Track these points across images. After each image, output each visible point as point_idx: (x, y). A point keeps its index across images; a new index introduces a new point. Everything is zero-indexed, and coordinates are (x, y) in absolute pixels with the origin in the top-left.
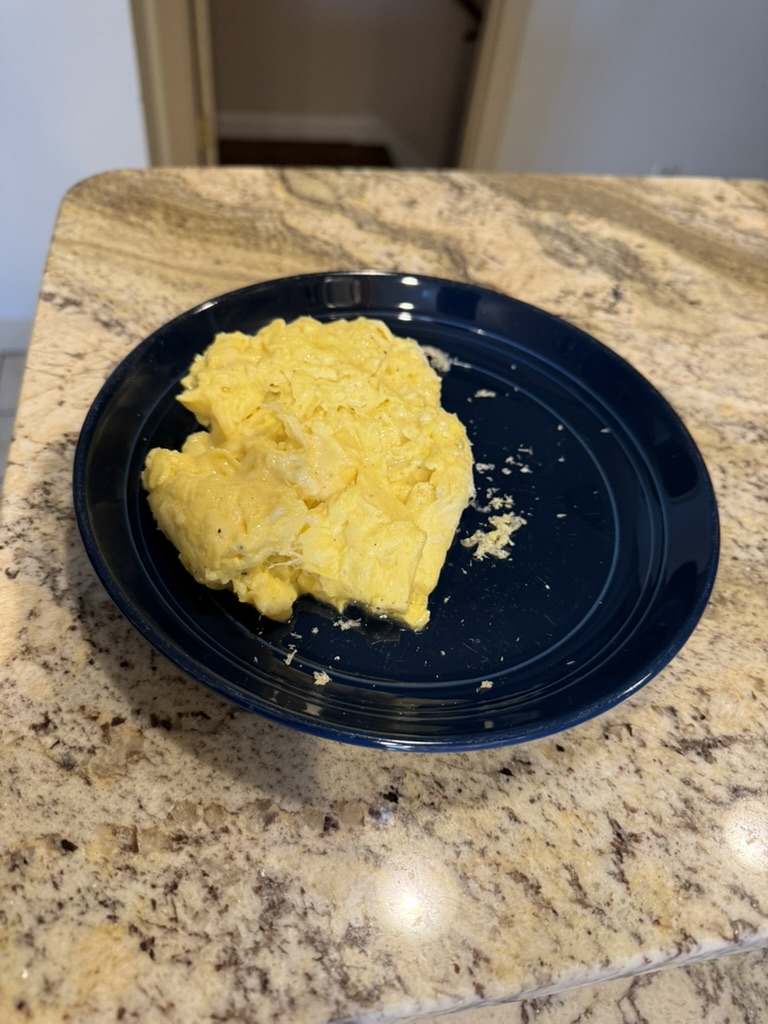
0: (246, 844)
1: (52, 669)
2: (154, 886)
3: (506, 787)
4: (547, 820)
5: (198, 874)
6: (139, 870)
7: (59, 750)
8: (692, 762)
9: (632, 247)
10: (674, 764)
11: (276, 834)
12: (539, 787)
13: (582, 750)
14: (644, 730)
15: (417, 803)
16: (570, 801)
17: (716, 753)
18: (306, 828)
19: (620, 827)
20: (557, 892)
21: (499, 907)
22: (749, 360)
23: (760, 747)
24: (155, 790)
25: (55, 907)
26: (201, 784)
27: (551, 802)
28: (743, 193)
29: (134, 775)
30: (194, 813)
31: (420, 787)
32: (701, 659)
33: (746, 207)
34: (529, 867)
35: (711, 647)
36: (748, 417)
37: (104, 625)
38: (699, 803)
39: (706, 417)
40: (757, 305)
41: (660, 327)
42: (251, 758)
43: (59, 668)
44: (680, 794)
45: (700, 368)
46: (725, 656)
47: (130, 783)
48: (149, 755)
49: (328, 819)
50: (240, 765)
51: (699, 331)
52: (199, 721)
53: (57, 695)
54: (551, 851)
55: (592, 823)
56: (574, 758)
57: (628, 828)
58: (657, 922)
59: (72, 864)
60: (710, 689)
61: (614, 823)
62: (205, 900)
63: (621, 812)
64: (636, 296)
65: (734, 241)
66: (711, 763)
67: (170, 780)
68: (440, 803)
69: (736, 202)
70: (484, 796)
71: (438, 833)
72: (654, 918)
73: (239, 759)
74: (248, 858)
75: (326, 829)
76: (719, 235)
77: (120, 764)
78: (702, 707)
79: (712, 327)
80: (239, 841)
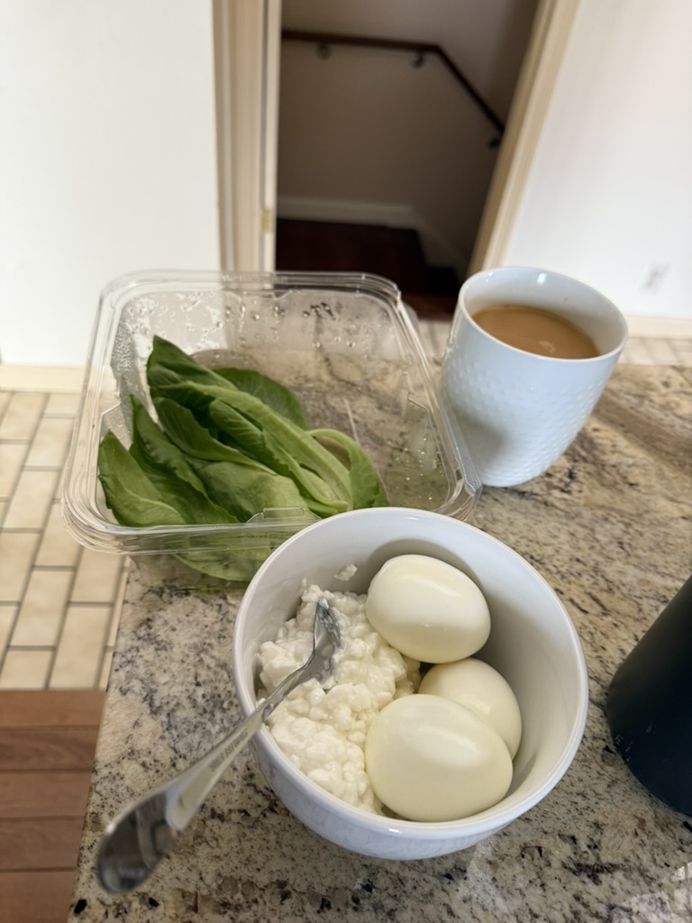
0: (268, 913)
1: (147, 768)
3: (447, 888)
4: (474, 917)
8: (584, 882)
9: (589, 429)
10: (569, 882)
11: (289, 907)
12: (470, 891)
13: (504, 865)
14: (550, 853)
15: (385, 894)
16: (491, 905)
17: (603, 877)
18: (309, 905)
22: (670, 541)
23: (636, 875)
24: (211, 867)
26: (242, 865)
27: (477, 903)
28: (687, 379)
29: (199, 854)
30: (236, 886)
31: (388, 882)
32: (599, 799)
33: (686, 393)
35: (609, 789)
36: (662, 592)
37: (183, 736)
38: (585, 916)
39: (630, 590)
40: (684, 488)
41: (602, 507)
42: (275, 848)
43: (152, 767)
44: (571, 907)
45: (630, 545)
46: (618, 798)
47: (195, 860)
48: (209, 839)
49: (324, 900)
50: (268, 853)
51: (634, 512)
52: (243, 817)
53: (150, 788)
56: (499, 870)
59: (155, 916)
60: (604, 825)
64: (587, 476)
65: (672, 426)
66: (597, 884)
67: (221, 860)
68: (401, 896)
69: (679, 388)
70: (432, 894)
71: (398, 919)
73: (268, 848)
75: (322, 907)
76: (662, 420)
77: (191, 843)
78: (596, 838)
79: (644, 508)
80: (264, 910)
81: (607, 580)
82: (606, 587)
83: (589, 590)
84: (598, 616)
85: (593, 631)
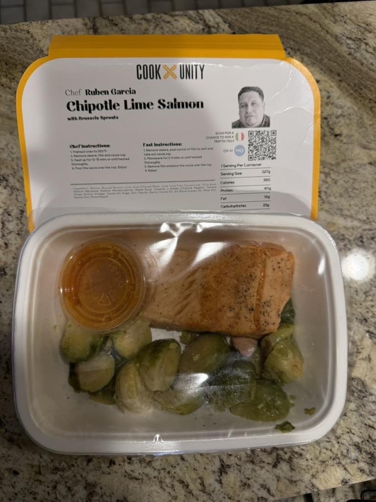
0: (81, 471)
2: (48, 487)
4: (196, 460)
5: (64, 482)
6: (42, 481)
7: (7, 434)
11: (92, 466)
18: (103, 464)
19: (223, 462)
20: (194, 487)
21: (173, 493)
25: (14, 495)
30: (61, 458)
34: (185, 478)
45: (326, 193)
47: (36, 447)
49: (111, 460)
53: (3, 410)
54: (195, 472)
55: (213, 461)
57: (227, 462)
58: (230, 498)
59: (18, 479)
61: (221, 461)
62: (67, 491)
63: (225, 456)
71: (153, 465)
72: (229, 497)
74: (81, 476)
75: (110, 464)
79: (343, 157)
80: (78, 469)
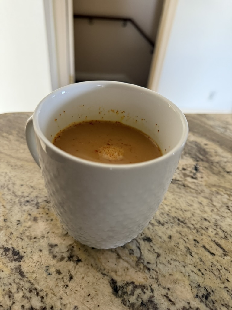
9: (202, 144)
41: (215, 186)
81: (223, 231)
82: (223, 236)
83: (214, 239)
84: (222, 257)
85: (220, 268)
